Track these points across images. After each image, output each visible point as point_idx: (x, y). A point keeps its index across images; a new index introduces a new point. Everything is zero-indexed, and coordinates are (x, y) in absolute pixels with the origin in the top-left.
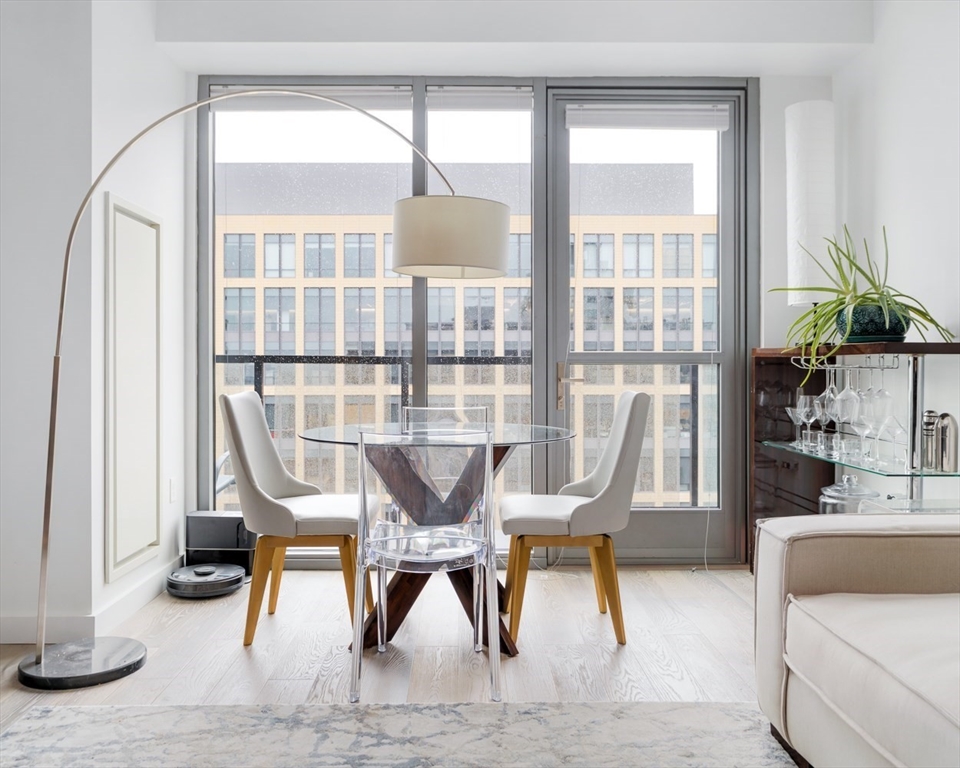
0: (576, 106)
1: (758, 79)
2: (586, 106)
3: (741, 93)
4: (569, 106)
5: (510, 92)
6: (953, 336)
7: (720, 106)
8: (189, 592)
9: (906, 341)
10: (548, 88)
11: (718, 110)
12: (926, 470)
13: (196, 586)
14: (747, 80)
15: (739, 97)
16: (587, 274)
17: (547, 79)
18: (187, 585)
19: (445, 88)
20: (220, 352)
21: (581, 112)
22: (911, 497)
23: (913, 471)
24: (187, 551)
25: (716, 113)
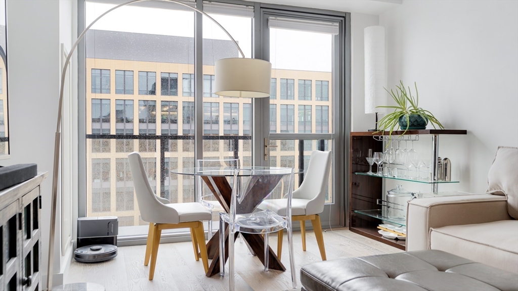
0: (274, 18)
1: (350, 13)
2: (278, 18)
3: (343, 19)
4: (270, 17)
5: (243, 8)
6: (443, 127)
7: (335, 24)
8: (92, 259)
9: (426, 129)
10: (261, 8)
11: (334, 26)
12: (440, 181)
13: (94, 256)
14: (346, 13)
15: (342, 21)
16: (185, 94)
17: (260, 3)
18: (89, 256)
19: (212, 3)
20: (89, 132)
21: (276, 21)
22: (434, 192)
23: (435, 181)
24: (78, 239)
25: (333, 27)
